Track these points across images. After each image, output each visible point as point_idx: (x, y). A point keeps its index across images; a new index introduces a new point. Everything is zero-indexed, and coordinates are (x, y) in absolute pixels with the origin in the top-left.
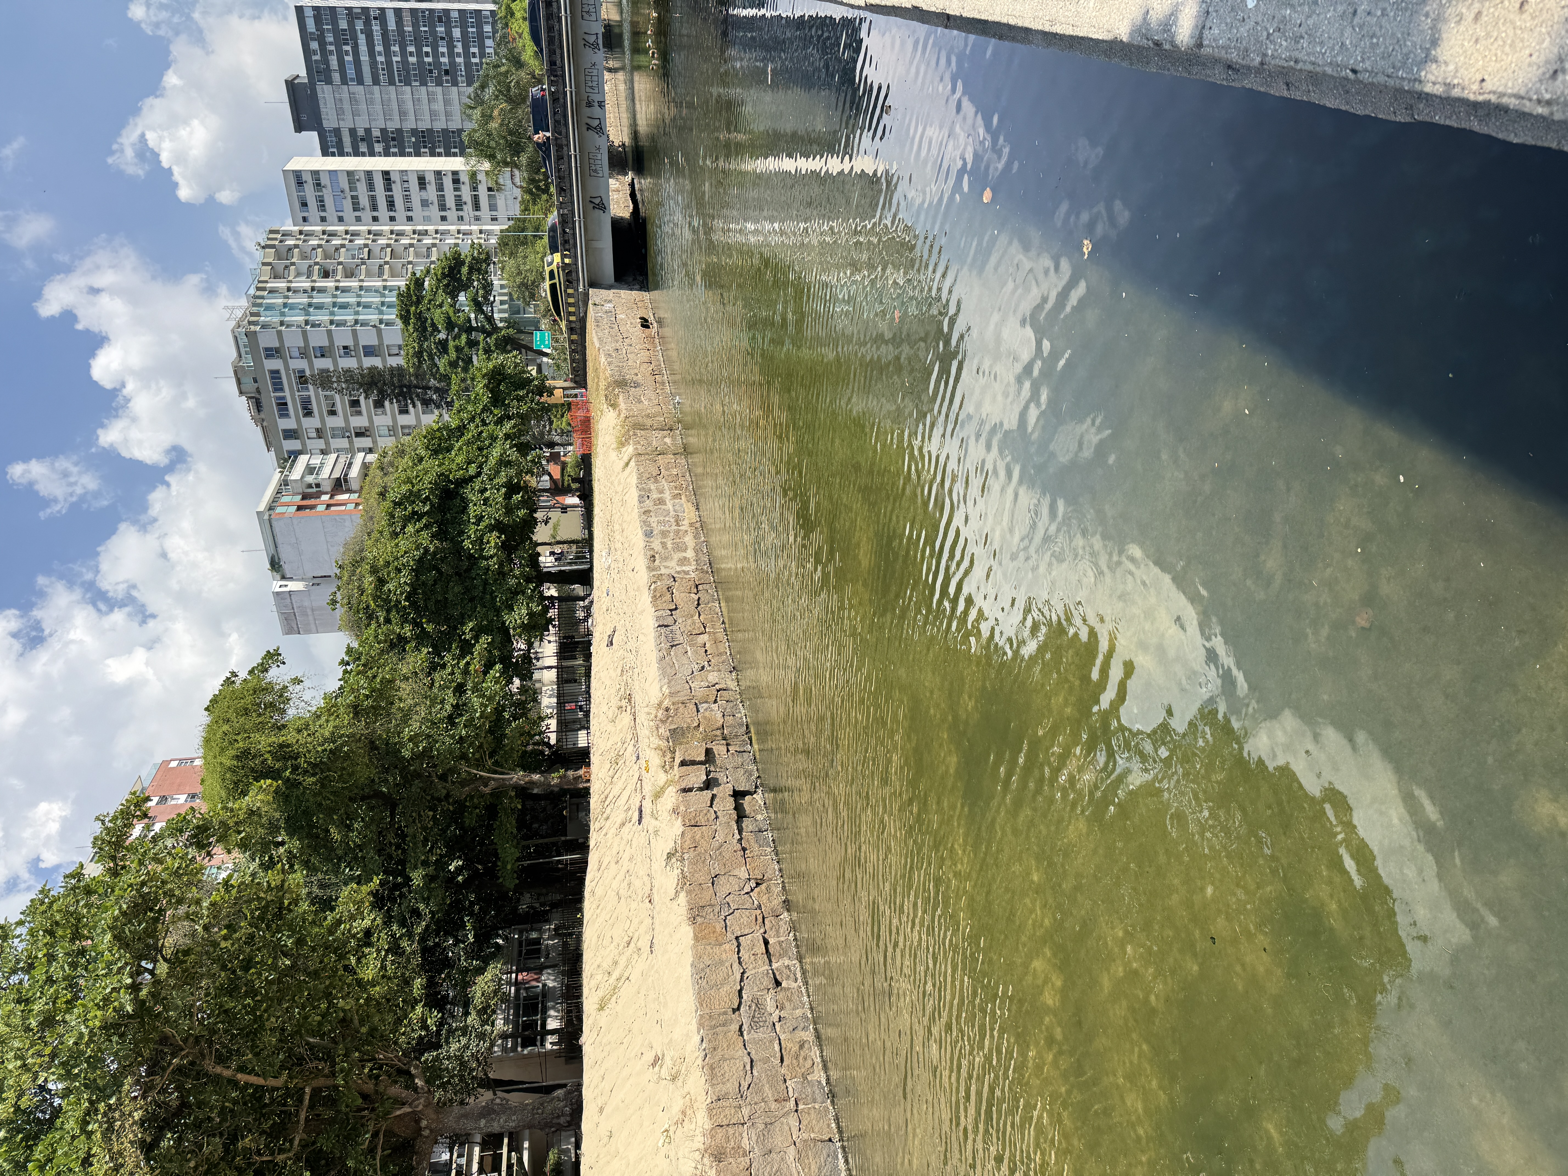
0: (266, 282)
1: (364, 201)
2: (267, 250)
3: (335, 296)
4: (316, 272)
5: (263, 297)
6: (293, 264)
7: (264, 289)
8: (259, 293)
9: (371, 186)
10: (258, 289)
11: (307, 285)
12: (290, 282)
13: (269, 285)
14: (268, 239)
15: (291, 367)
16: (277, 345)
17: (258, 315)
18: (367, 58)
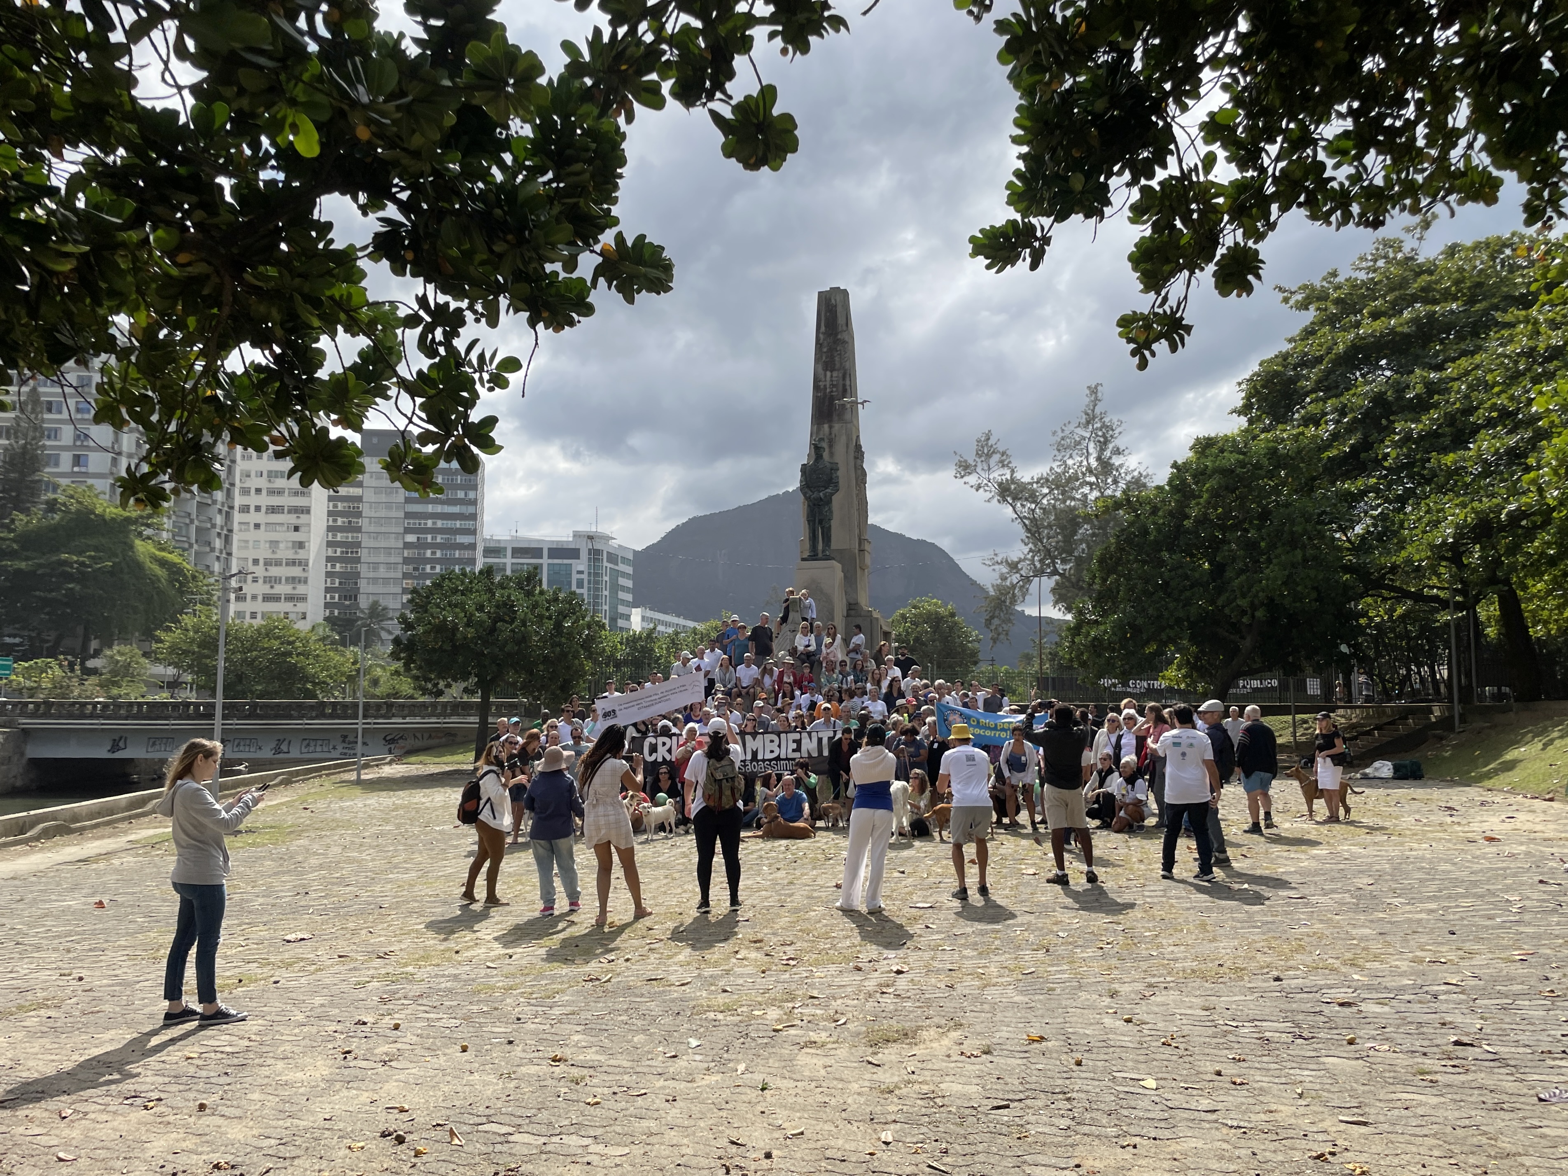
18: (430, 510)
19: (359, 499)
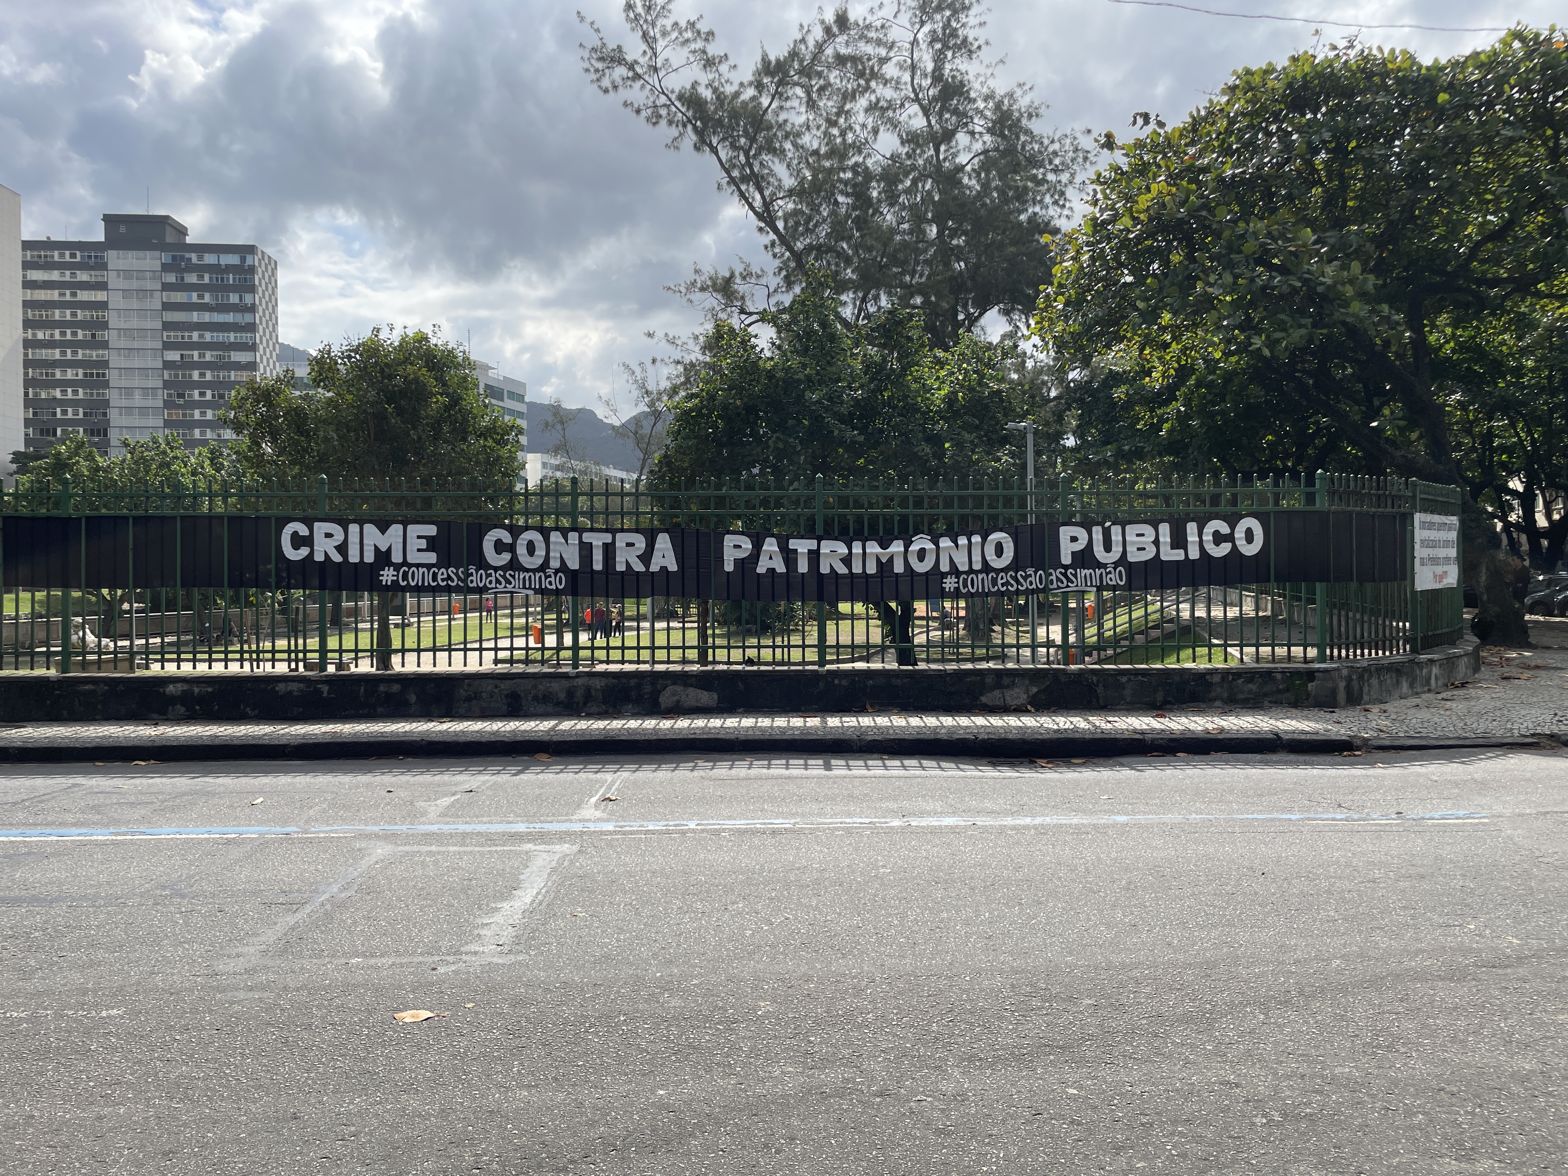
18: (195, 320)
19: (103, 306)
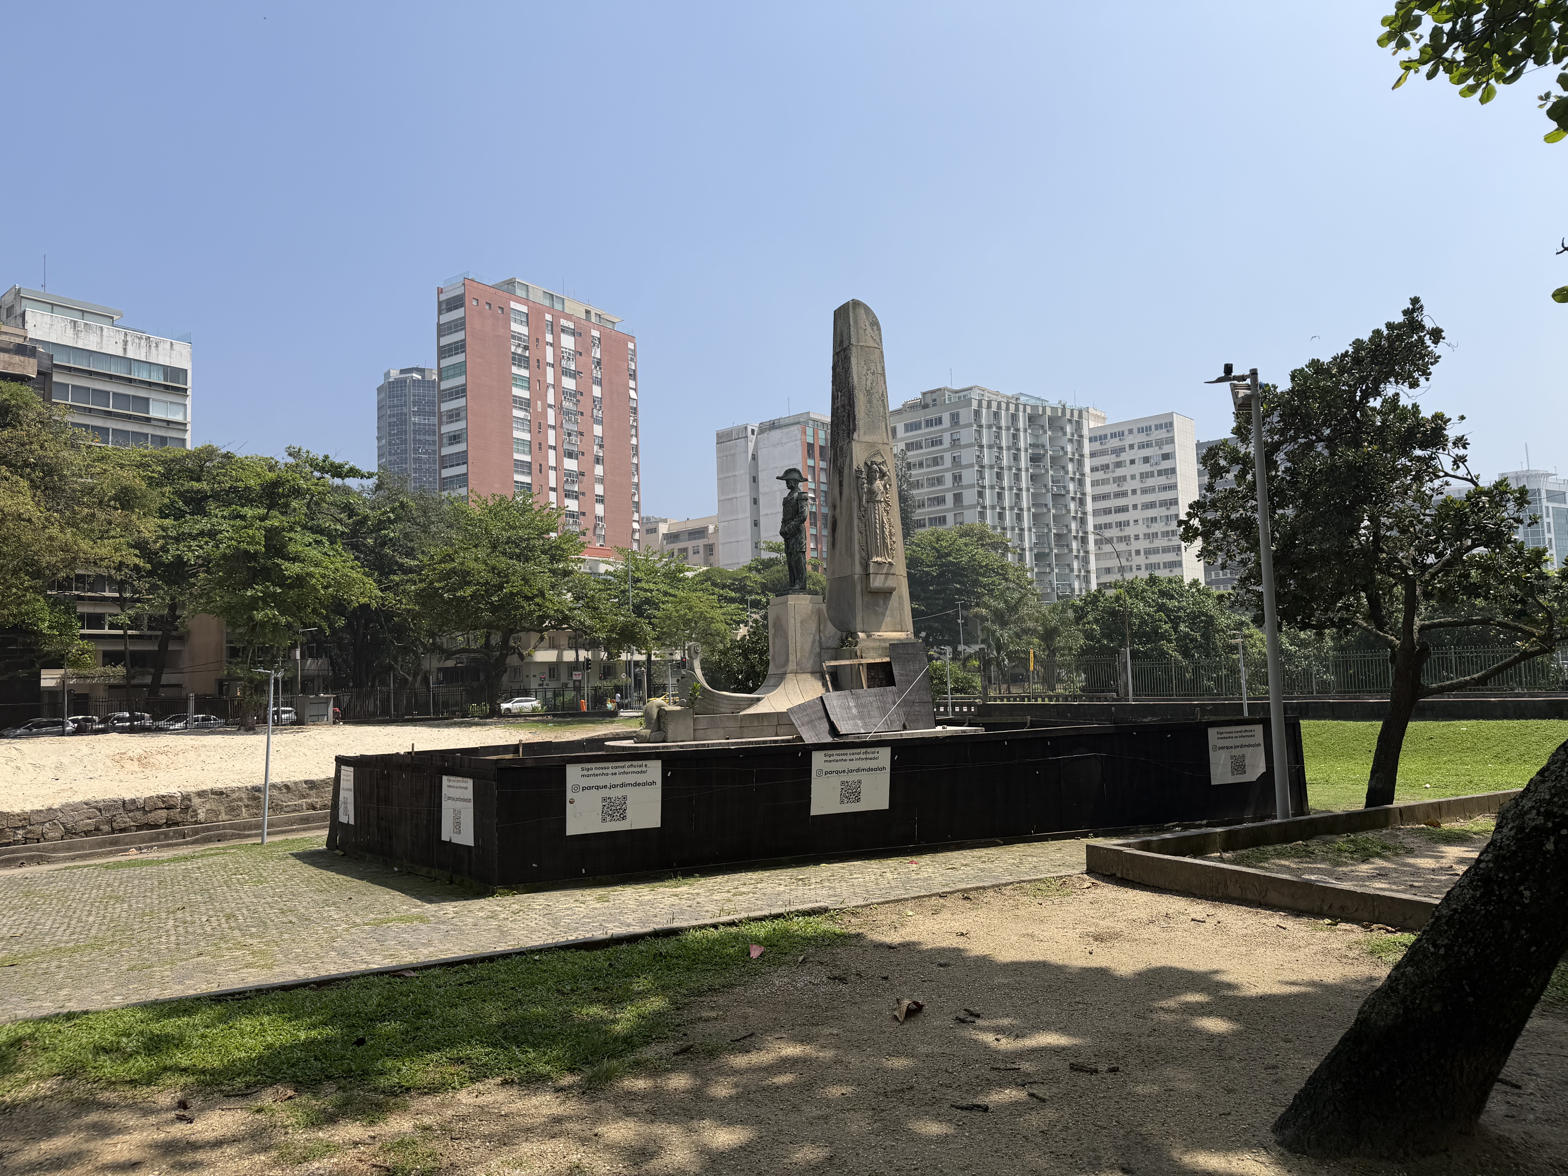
0: (1025, 411)
1: (1150, 482)
2: (1060, 411)
3: (1010, 468)
4: (1037, 451)
5: (1007, 409)
6: (1045, 432)
7: (1017, 409)
8: (1012, 407)
9: (1165, 488)
10: (1017, 406)
11: (1022, 445)
12: (1025, 431)
13: (1021, 414)
14: (1072, 411)
15: (945, 434)
16: (962, 422)
17: (989, 406)
